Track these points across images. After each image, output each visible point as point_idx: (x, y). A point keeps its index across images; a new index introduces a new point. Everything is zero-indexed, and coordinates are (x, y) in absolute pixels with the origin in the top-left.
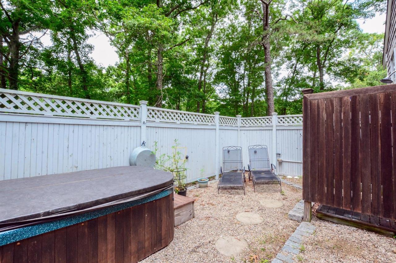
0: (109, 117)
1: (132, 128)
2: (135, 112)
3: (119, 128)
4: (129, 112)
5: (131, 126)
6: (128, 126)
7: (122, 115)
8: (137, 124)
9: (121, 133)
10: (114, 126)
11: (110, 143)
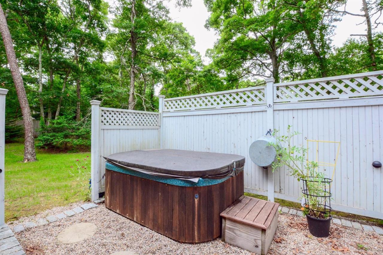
0: (232, 105)
1: (257, 114)
2: (260, 95)
3: (242, 114)
4: (252, 96)
5: (255, 112)
6: (252, 112)
7: (245, 101)
8: (263, 108)
9: (244, 120)
10: (237, 113)
11: (233, 131)
